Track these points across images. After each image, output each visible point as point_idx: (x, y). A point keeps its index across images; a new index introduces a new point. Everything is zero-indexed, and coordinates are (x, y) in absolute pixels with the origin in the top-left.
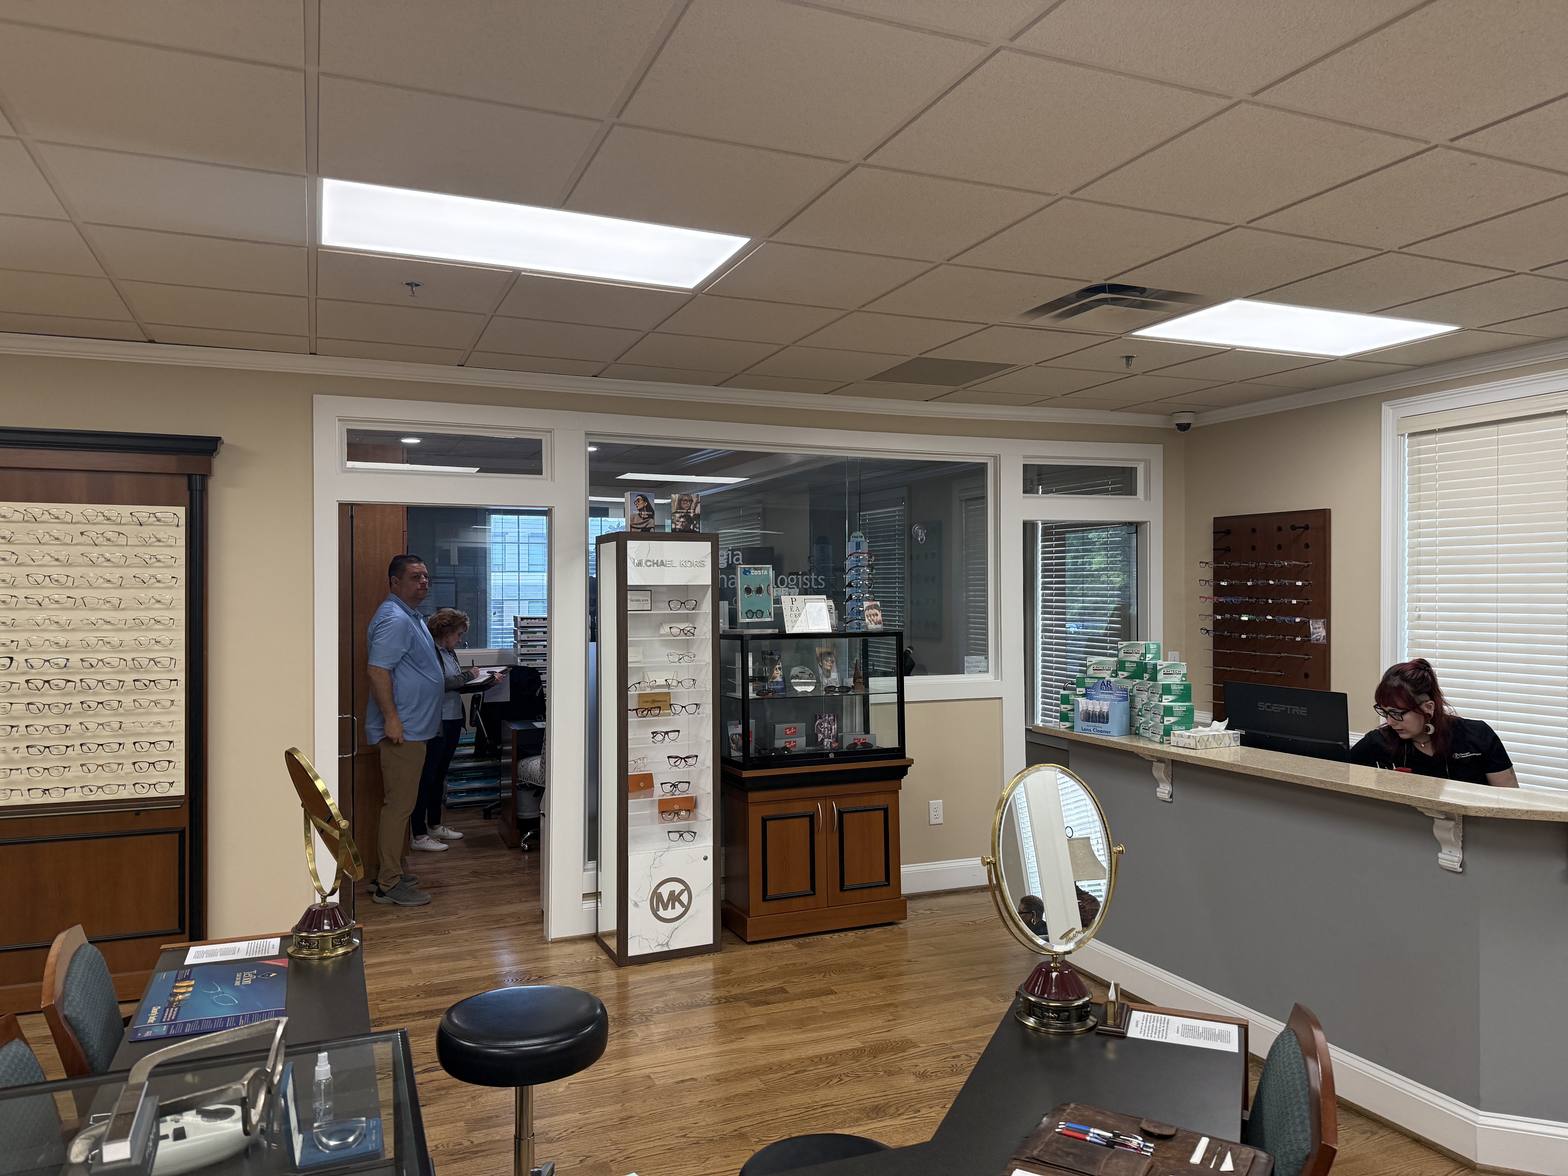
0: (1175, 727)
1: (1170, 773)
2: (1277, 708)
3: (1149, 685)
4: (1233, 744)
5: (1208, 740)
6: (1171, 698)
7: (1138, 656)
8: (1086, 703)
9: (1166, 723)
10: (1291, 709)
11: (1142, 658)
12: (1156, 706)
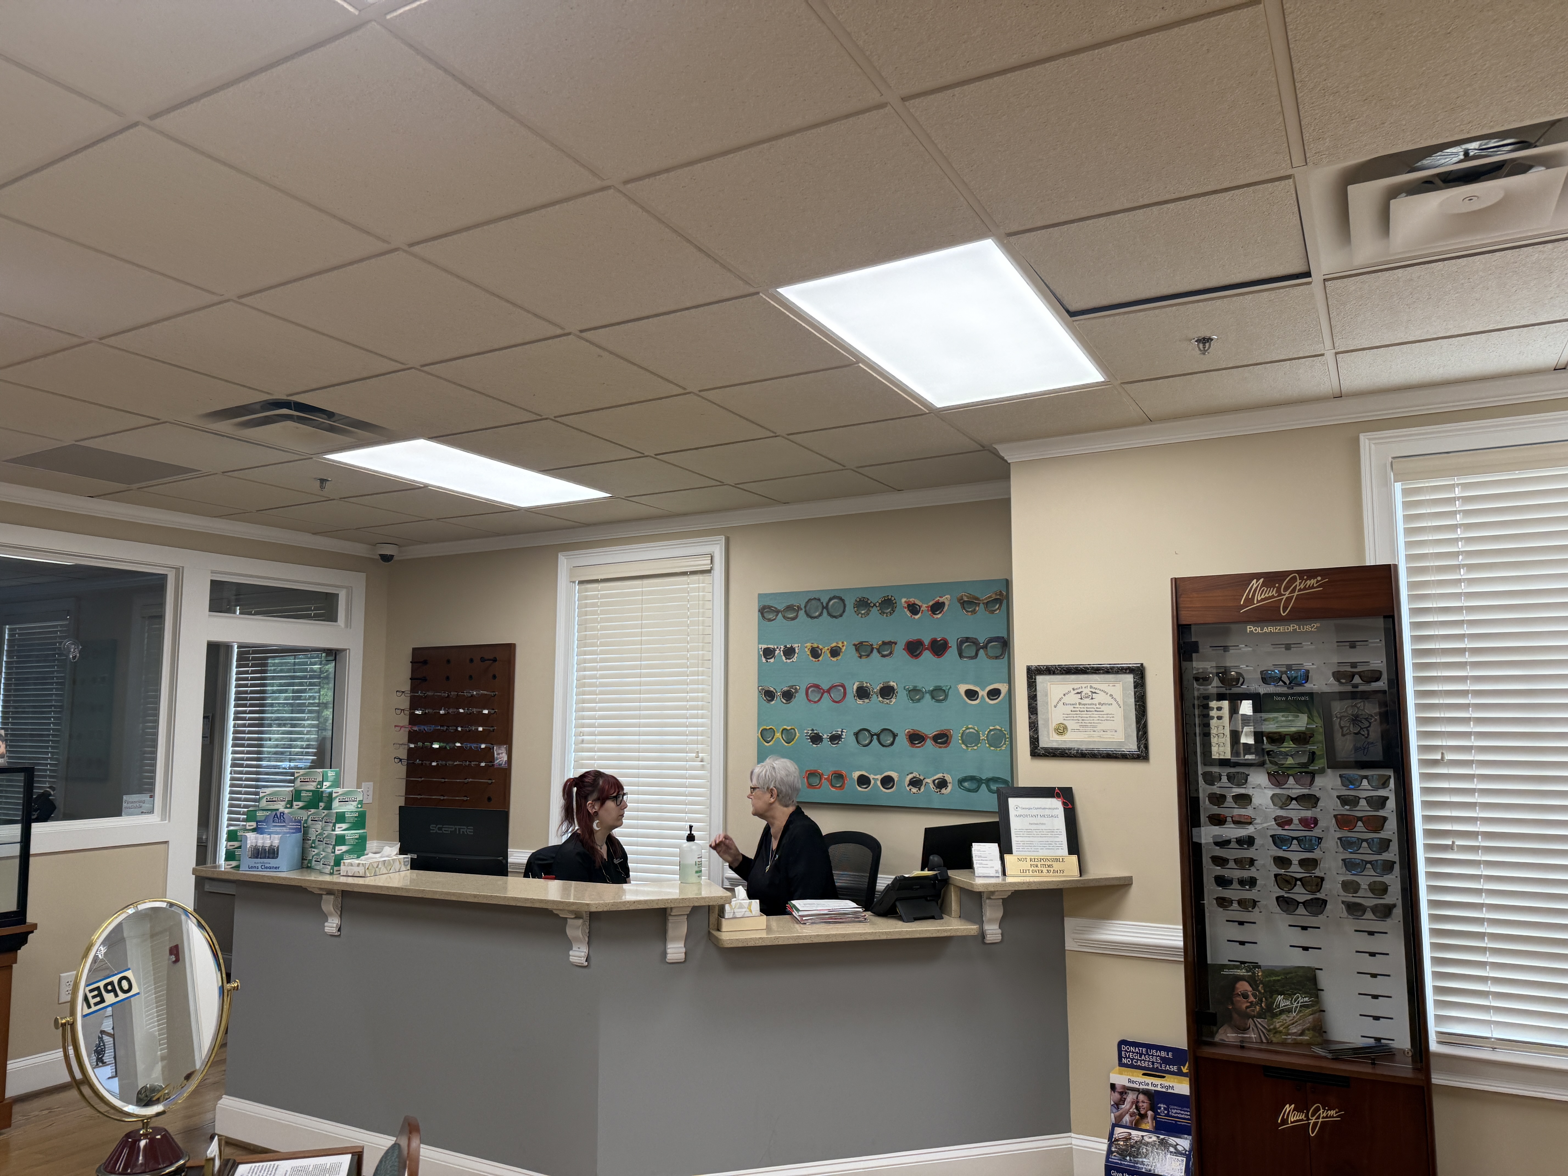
0: (346, 856)
1: (340, 906)
2: (448, 829)
3: (324, 815)
4: (403, 868)
5: (377, 867)
6: (344, 826)
7: (315, 784)
8: (256, 839)
9: (337, 852)
10: (459, 829)
11: (319, 787)
12: (328, 836)
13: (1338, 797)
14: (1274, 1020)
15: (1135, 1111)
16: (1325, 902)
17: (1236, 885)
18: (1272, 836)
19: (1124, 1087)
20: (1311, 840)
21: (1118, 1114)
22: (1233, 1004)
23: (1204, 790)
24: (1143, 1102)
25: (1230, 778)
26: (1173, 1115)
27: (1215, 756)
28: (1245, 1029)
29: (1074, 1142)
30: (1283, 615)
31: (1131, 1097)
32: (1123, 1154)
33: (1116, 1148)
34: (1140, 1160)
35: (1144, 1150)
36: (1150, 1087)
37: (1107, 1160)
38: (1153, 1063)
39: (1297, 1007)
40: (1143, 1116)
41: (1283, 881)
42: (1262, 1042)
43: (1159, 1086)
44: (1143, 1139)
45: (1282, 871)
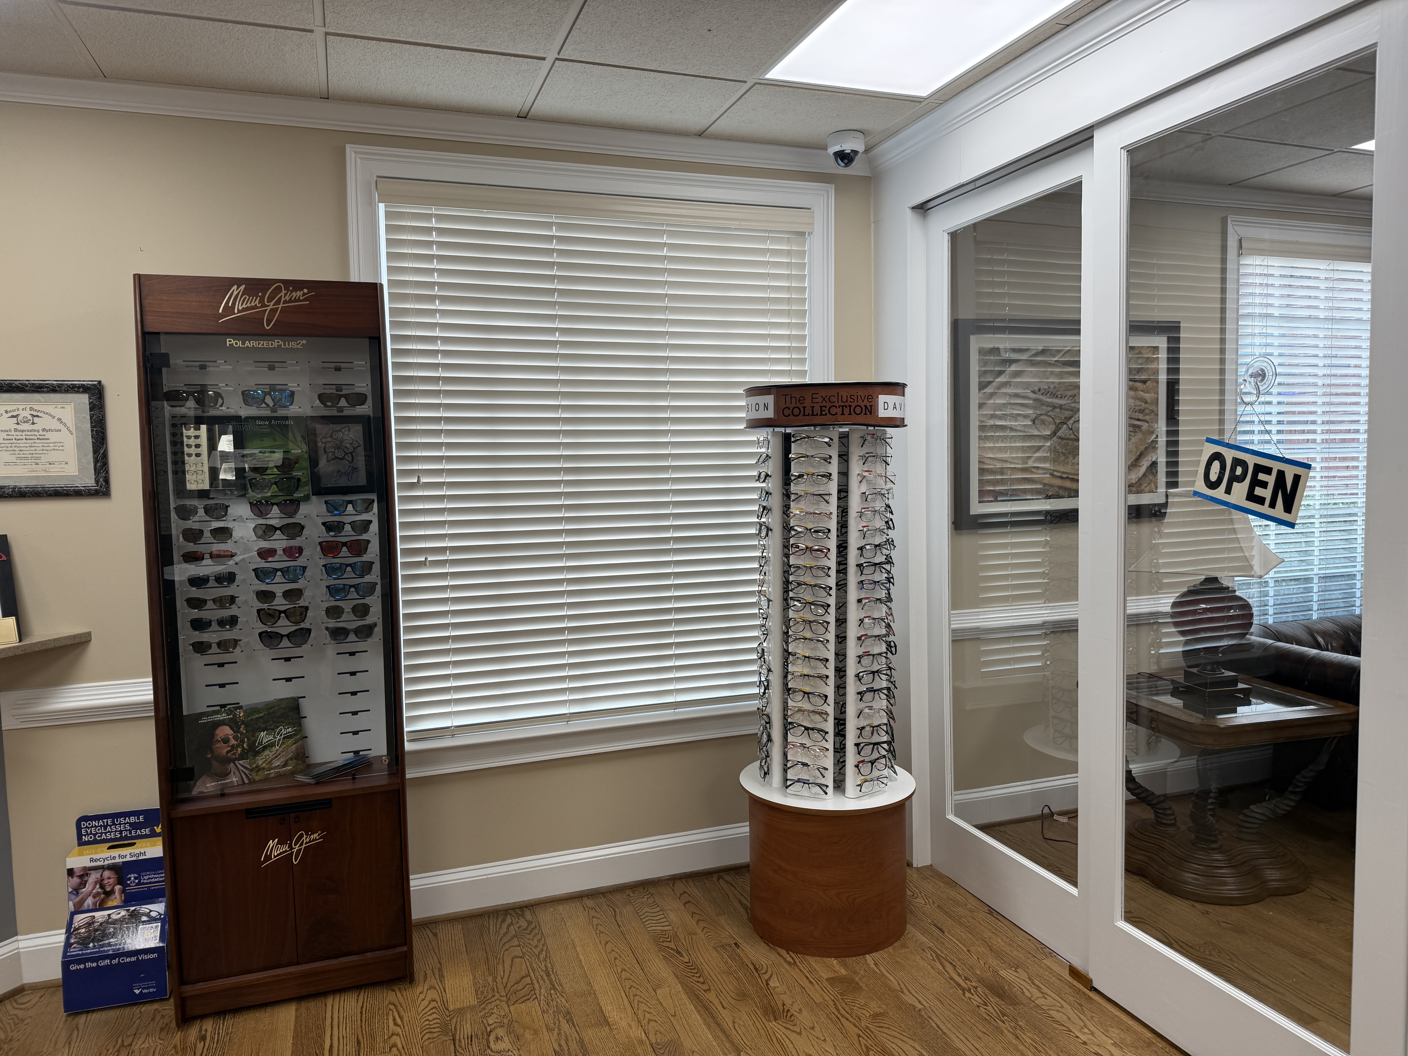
13: (324, 524)
14: (257, 758)
15: (99, 890)
16: (309, 631)
17: (215, 626)
18: (255, 570)
19: (85, 868)
20: (296, 570)
21: (78, 899)
22: (212, 752)
23: (177, 526)
24: (109, 878)
25: (207, 510)
26: (145, 881)
27: (191, 486)
28: (226, 775)
29: (22, 944)
30: (267, 328)
31: (94, 877)
32: (84, 942)
33: (76, 938)
34: (107, 942)
35: (112, 930)
36: (117, 860)
37: (65, 955)
38: (121, 832)
39: (279, 740)
40: (109, 894)
41: (266, 616)
42: (244, 783)
43: (128, 856)
44: (110, 918)
45: (265, 606)
